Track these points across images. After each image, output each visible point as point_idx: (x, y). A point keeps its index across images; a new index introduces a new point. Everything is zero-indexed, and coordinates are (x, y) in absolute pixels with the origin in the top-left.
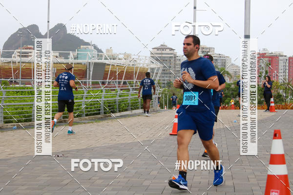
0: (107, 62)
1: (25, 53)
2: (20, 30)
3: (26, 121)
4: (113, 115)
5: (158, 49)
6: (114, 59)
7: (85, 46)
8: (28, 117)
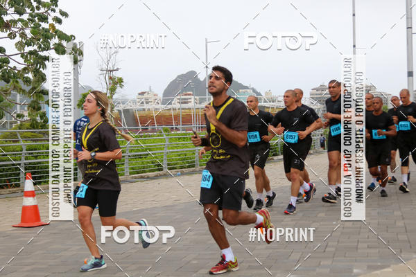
0: (266, 105)
1: (185, 99)
2: (179, 76)
3: (189, 167)
4: (275, 158)
5: (317, 89)
6: (273, 102)
7: (244, 90)
8: (191, 162)
